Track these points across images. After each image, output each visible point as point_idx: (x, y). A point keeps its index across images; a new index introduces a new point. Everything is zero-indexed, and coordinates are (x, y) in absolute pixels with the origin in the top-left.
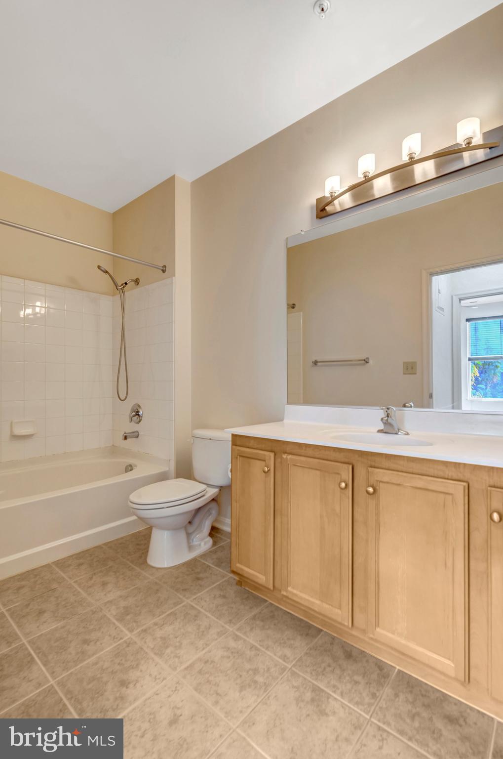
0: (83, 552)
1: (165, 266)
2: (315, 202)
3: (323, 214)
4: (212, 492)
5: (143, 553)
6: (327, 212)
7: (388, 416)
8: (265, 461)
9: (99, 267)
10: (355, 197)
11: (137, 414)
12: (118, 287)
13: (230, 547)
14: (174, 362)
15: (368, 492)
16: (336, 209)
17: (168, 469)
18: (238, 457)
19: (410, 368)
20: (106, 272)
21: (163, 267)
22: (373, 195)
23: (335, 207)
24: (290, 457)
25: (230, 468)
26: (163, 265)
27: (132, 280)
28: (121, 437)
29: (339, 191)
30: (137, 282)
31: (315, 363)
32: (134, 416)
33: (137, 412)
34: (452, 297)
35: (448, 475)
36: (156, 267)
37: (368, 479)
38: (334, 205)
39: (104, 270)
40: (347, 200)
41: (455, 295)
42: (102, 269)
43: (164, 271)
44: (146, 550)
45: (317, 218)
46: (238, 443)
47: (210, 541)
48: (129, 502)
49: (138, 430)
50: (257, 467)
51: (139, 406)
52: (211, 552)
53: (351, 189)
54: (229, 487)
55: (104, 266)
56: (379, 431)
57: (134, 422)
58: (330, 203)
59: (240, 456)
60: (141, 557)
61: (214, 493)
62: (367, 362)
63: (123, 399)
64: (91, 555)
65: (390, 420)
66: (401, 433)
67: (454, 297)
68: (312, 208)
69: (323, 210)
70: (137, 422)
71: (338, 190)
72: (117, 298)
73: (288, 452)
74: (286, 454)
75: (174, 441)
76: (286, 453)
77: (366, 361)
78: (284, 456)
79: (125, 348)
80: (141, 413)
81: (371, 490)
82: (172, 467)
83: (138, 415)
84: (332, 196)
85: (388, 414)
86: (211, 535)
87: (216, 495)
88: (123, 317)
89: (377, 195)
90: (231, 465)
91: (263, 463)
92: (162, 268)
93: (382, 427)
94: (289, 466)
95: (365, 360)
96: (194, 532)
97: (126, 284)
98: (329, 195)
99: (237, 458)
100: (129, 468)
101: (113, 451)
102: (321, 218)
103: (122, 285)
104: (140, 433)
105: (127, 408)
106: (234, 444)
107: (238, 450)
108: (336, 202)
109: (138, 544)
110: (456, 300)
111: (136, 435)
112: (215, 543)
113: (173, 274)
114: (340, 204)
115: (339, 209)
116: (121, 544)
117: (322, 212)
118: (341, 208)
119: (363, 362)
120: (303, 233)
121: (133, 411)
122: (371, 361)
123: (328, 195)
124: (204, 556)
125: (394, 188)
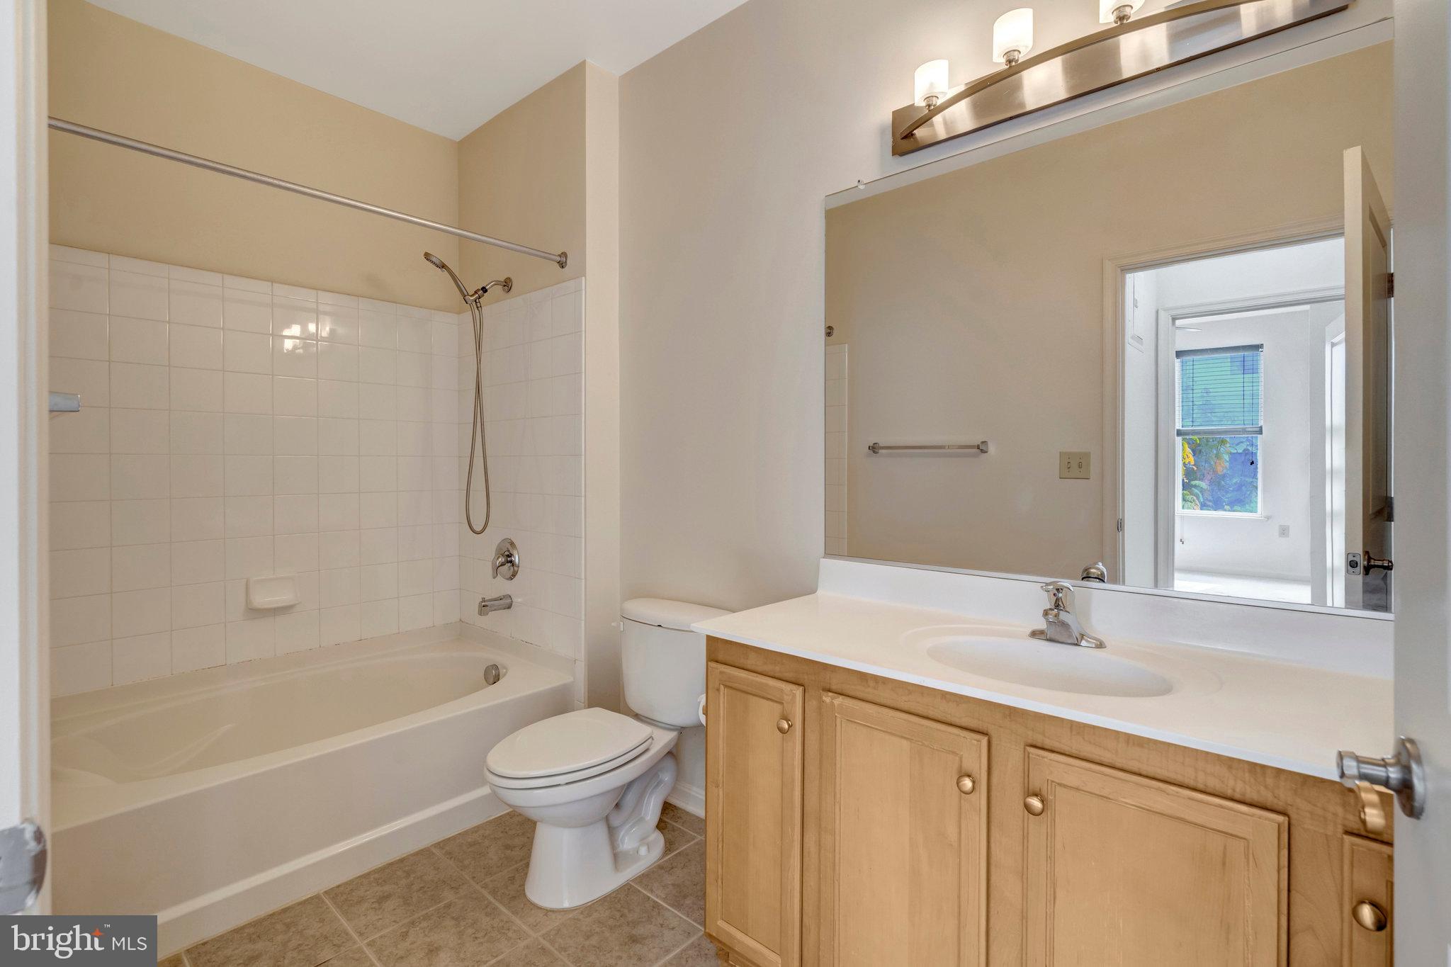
0: (391, 864)
1: (564, 255)
2: (888, 118)
3: (906, 144)
4: (663, 739)
5: (517, 870)
6: (916, 139)
7: (1057, 606)
8: (781, 703)
9: (427, 256)
10: (978, 110)
11: (506, 560)
12: (467, 297)
13: (703, 855)
14: (583, 457)
15: (1028, 808)
16: (935, 135)
17: (572, 679)
18: (722, 687)
19: (1074, 466)
20: (443, 266)
21: (560, 256)
22: (1022, 105)
23: (934, 130)
24: (839, 700)
25: (703, 702)
26: (560, 253)
27: (498, 283)
28: (475, 608)
29: (945, 94)
30: (507, 285)
31: (874, 449)
32: (503, 565)
33: (508, 556)
34: (1157, 312)
35: (1234, 790)
36: (546, 256)
37: (1027, 774)
38: (932, 125)
39: (437, 262)
40: (962, 116)
41: (1166, 310)
42: (434, 259)
43: (562, 265)
44: (524, 862)
45: (894, 154)
46: (721, 657)
47: (658, 840)
48: (485, 769)
49: (509, 593)
50: (763, 716)
51: (512, 544)
52: (661, 867)
53: (975, 89)
54: (699, 729)
55: (439, 255)
56: (1035, 634)
57: (504, 577)
58: (924, 121)
59: (726, 686)
60: (512, 879)
61: (670, 741)
62: (983, 451)
63: (478, 529)
64: (408, 874)
65: (1063, 616)
66: (1087, 641)
67: (1162, 315)
68: (882, 131)
69: (909, 135)
70: (507, 577)
71: (945, 91)
72: (468, 316)
73: (834, 687)
74: (830, 694)
75: (583, 622)
76: (830, 691)
77: (981, 448)
78: (827, 698)
79: (482, 425)
80: (516, 559)
81: (1036, 803)
82: (577, 679)
83: (511, 562)
84: (929, 106)
85: (1057, 600)
86: (661, 826)
87: (673, 744)
88: (479, 362)
89: (1031, 103)
90: (704, 696)
91: (777, 707)
92: (558, 259)
93: (1041, 624)
94: (838, 720)
95: (978, 447)
96: (624, 823)
97: (484, 290)
98: (923, 104)
99: (718, 690)
100: (493, 675)
101: (461, 632)
102: (902, 154)
103: (476, 292)
104: (515, 600)
105: (487, 547)
106: (712, 657)
107: (721, 673)
108: (938, 120)
109: (507, 847)
110: (1165, 318)
111: (506, 603)
112: (669, 846)
113: (582, 272)
114: (945, 123)
115: (942, 135)
116: (471, 845)
117: (905, 141)
118: (947, 133)
119: (975, 450)
120: (861, 187)
121: (500, 553)
122: (992, 449)
123: (920, 102)
124: (644, 878)
125: (1070, 88)
